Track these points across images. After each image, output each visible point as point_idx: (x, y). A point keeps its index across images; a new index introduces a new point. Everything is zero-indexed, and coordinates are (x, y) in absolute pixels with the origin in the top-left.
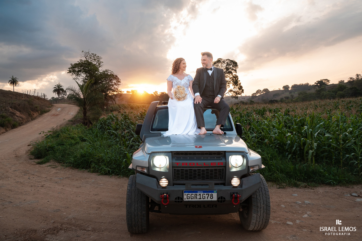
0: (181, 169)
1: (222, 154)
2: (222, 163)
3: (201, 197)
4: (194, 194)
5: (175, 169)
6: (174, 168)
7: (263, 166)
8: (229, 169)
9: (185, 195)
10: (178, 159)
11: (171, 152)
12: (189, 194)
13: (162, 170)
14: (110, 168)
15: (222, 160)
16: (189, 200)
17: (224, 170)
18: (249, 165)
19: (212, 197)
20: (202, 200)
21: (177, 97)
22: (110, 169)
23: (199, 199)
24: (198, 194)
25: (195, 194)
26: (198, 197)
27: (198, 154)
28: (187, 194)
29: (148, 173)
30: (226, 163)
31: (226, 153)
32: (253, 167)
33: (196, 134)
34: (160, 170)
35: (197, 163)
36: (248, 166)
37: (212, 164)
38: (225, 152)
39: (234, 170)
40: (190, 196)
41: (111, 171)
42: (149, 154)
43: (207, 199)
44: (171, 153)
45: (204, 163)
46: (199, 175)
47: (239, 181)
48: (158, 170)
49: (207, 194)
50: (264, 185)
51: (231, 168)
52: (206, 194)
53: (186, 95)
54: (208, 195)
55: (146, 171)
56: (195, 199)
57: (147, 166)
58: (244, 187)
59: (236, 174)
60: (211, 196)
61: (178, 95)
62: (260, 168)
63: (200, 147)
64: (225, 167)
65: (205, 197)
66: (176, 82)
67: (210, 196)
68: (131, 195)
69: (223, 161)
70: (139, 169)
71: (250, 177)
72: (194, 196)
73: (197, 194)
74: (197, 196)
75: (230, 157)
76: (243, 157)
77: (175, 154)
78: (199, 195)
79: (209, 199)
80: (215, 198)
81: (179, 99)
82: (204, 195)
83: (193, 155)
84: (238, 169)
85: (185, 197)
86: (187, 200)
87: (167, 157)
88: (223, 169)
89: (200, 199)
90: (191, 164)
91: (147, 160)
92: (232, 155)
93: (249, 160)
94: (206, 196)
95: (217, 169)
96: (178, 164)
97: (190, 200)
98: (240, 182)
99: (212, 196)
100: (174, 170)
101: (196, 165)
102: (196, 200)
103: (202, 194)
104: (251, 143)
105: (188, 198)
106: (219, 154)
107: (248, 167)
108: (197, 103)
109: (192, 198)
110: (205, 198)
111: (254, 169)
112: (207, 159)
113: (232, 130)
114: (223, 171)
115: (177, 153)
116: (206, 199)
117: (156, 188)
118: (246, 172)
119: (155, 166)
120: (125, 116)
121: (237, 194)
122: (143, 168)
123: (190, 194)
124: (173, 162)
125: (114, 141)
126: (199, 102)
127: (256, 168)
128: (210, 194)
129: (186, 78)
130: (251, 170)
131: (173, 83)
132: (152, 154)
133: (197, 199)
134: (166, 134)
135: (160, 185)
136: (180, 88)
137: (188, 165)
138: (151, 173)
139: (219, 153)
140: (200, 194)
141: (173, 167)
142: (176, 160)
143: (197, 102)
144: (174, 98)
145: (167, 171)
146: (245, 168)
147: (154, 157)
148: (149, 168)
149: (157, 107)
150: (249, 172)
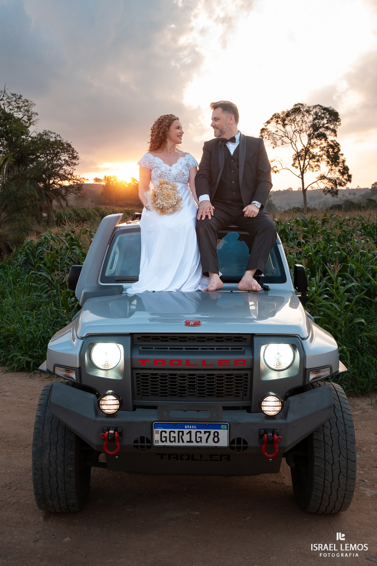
0: (152, 374)
1: (246, 339)
2: (244, 361)
3: (193, 439)
4: (176, 430)
5: (137, 374)
6: (136, 372)
7: (342, 368)
8: (261, 373)
9: (157, 432)
10: (146, 350)
11: (131, 335)
12: (166, 432)
13: (112, 375)
15: (243, 353)
16: (165, 444)
17: (249, 376)
18: (307, 367)
19: (216, 439)
20: (194, 444)
21: (158, 206)
23: (187, 442)
24: (186, 431)
25: (179, 432)
26: (186, 438)
27: (192, 339)
28: (160, 430)
29: (78, 382)
30: (253, 359)
31: (255, 339)
32: (317, 370)
33: (200, 289)
34: (106, 374)
35: (188, 361)
36: (306, 369)
37: (220, 362)
38: (253, 335)
39: (273, 376)
40: (167, 435)
42: (82, 338)
43: (207, 442)
44: (129, 338)
45: (204, 361)
46: (192, 386)
47: (279, 404)
48: (101, 374)
49: (205, 432)
50: (342, 412)
51: (265, 373)
52: (203, 431)
53: (179, 201)
54: (207, 434)
55: (73, 376)
56: (179, 442)
57: (78, 365)
58: (291, 417)
59: (275, 386)
60: (215, 436)
61: (159, 201)
62: (334, 371)
63: (197, 324)
64: (251, 369)
65: (201, 438)
66: (159, 171)
67: (212, 436)
68: (43, 429)
69: (247, 357)
70: (60, 372)
71: (307, 395)
72: (176, 435)
73: (183, 432)
74: (183, 435)
75: (263, 348)
76: (294, 347)
77: (139, 338)
78: (187, 434)
79: (211, 443)
80: (224, 441)
81: (162, 210)
82: (198, 434)
83: (180, 341)
84: (284, 375)
85: (157, 437)
86: (160, 444)
87: (121, 347)
88: (246, 375)
89: (191, 441)
90: (174, 363)
91: (77, 352)
92: (267, 343)
93: (308, 354)
94: (204, 436)
95: (232, 375)
96: (144, 361)
97: (168, 444)
98: (282, 406)
99: (217, 435)
100: (135, 376)
101: (184, 366)
102: (181, 444)
103: (193, 432)
104: (342, 304)
105: (164, 439)
106: (240, 341)
107: (304, 371)
108: (203, 219)
109: (172, 439)
110: (201, 441)
111: (320, 374)
112: (211, 352)
114: (247, 378)
115: (144, 337)
116: (204, 444)
117: (91, 415)
118: (300, 383)
119: (93, 366)
120: (72, 238)
121: (273, 434)
122: (68, 369)
123: (168, 430)
124: (134, 357)
125: (45, 295)
126: (207, 216)
127: (325, 373)
128: (212, 431)
129: (182, 160)
130: (312, 376)
131: (153, 172)
132: (88, 338)
133: (183, 442)
134: (132, 289)
135: (101, 410)
136: (165, 186)
137: (168, 365)
138: (84, 382)
139: (240, 338)
140: (190, 432)
141: (133, 369)
142: (141, 353)
143: (202, 216)
144: (151, 207)
145: (120, 378)
146: (296, 373)
147: (92, 345)
148: (80, 371)
149: (116, 228)
150: (307, 383)
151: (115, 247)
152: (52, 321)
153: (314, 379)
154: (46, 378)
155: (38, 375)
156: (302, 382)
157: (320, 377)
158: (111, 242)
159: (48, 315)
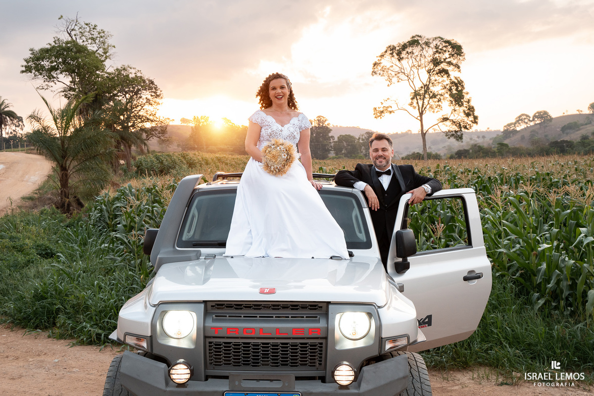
0: (225, 343)
1: (321, 307)
2: (319, 329)
5: (210, 343)
6: (208, 340)
7: (421, 337)
8: (335, 343)
10: (220, 317)
11: (205, 302)
13: (185, 344)
14: (101, 328)
15: (318, 321)
17: (324, 346)
18: (383, 336)
22: (100, 331)
27: (267, 307)
29: (149, 351)
30: (327, 328)
31: (330, 306)
32: (394, 339)
34: (178, 343)
35: (261, 329)
36: (382, 338)
37: (294, 329)
38: (329, 303)
39: (348, 345)
41: (103, 335)
42: (154, 306)
44: (203, 305)
45: (278, 330)
46: (265, 356)
47: (352, 373)
48: (173, 343)
51: (340, 341)
55: (145, 344)
57: (149, 334)
58: (364, 387)
59: (348, 356)
63: (272, 292)
64: (326, 338)
69: (322, 324)
70: (131, 341)
75: (338, 316)
76: (370, 315)
77: (212, 306)
83: (255, 309)
84: (360, 344)
87: (194, 314)
88: (321, 344)
90: (248, 331)
91: (149, 321)
92: (342, 312)
93: (384, 322)
95: (306, 344)
96: (216, 329)
98: (355, 376)
100: (208, 345)
101: (257, 335)
106: (316, 309)
107: (381, 341)
111: (397, 344)
112: (285, 318)
113: (367, 245)
114: (321, 347)
115: (218, 305)
117: (161, 385)
118: (375, 353)
119: (165, 335)
122: (139, 338)
124: (207, 325)
127: (402, 343)
130: (388, 346)
132: (160, 306)
135: (171, 379)
137: (241, 334)
138: (156, 351)
139: (315, 306)
141: (205, 337)
142: (214, 320)
145: (192, 347)
146: (372, 342)
147: (164, 312)
148: (151, 339)
149: (194, 190)
150: (383, 353)
151: (194, 210)
152: (127, 287)
153: (391, 348)
154: (118, 352)
155: (109, 349)
156: (378, 351)
157: (397, 346)
158: (189, 205)
159: (123, 280)
